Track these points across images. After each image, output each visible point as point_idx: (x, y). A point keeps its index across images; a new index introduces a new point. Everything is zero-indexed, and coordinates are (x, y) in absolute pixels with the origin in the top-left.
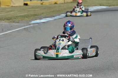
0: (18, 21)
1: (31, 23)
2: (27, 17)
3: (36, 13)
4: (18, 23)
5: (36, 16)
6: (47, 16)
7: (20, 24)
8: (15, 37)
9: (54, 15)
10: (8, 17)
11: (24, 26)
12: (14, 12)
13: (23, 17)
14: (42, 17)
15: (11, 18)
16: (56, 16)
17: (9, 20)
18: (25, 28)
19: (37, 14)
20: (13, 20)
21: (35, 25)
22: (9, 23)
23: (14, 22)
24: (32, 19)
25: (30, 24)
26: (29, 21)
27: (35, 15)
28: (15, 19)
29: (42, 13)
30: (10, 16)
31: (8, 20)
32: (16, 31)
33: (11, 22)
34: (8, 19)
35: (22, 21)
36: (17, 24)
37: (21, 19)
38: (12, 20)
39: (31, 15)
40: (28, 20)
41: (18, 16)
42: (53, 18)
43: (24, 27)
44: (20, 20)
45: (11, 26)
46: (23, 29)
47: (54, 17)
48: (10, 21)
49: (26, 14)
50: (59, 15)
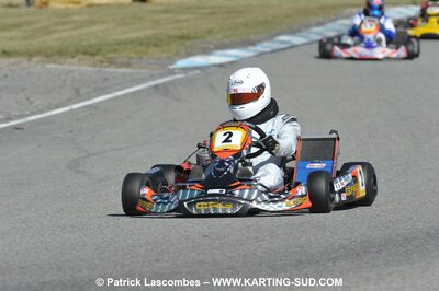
0: (125, 60)
1: (174, 66)
2: (156, 45)
3: (185, 31)
4: (128, 65)
5: (188, 43)
6: (227, 41)
7: (134, 71)
8: (129, 117)
9: (252, 38)
10: (90, 46)
11: (153, 77)
12: (102, 27)
13: (141, 44)
14: (210, 43)
15: (100, 50)
16: (260, 41)
17: (92, 54)
18: (156, 87)
19: (192, 35)
20: (109, 56)
21: (191, 74)
22: (95, 65)
23: (111, 62)
24: (177, 54)
25: (172, 72)
26: (167, 58)
27: (183, 38)
28: (115, 51)
29: (210, 32)
30: (93, 41)
31: (88, 57)
32: (126, 95)
33: (102, 62)
34: (89, 52)
35: (141, 58)
36: (124, 70)
37: (136, 53)
38: (104, 56)
39: (170, 37)
40: (164, 55)
41: (125, 43)
42: (251, 48)
43: (153, 83)
44: (133, 55)
45: (106, 79)
46: (150, 88)
47: (253, 43)
48: (99, 58)
49: (149, 32)
50: (271, 38)
